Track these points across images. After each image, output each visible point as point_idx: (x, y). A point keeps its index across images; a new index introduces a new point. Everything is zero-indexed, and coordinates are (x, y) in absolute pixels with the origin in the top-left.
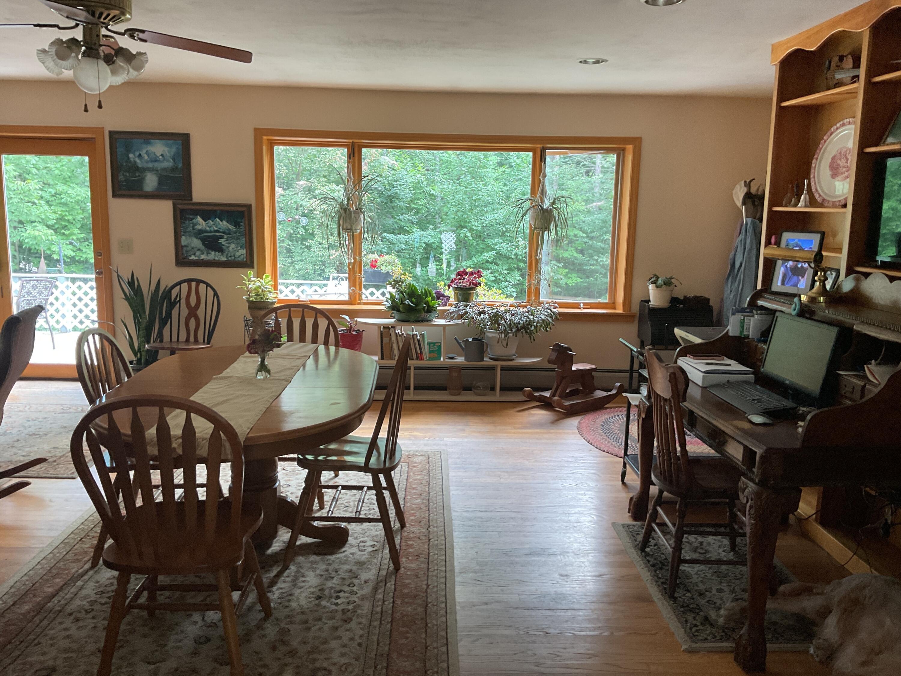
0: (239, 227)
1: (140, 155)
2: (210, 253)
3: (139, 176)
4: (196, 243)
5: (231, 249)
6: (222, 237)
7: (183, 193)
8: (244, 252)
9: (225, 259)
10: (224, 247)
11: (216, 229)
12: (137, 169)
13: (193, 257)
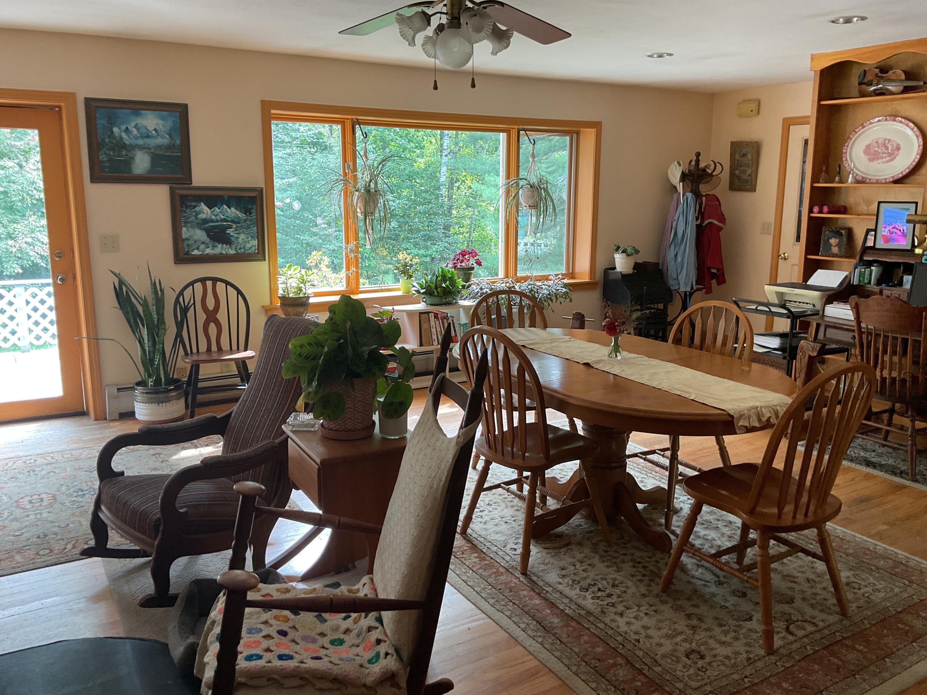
0: (250, 214)
1: (127, 128)
2: (216, 246)
3: (127, 155)
4: (200, 235)
5: (240, 240)
6: (230, 227)
7: (182, 176)
8: (255, 242)
9: (234, 252)
10: (233, 239)
11: (223, 217)
12: (124, 146)
13: (196, 252)
